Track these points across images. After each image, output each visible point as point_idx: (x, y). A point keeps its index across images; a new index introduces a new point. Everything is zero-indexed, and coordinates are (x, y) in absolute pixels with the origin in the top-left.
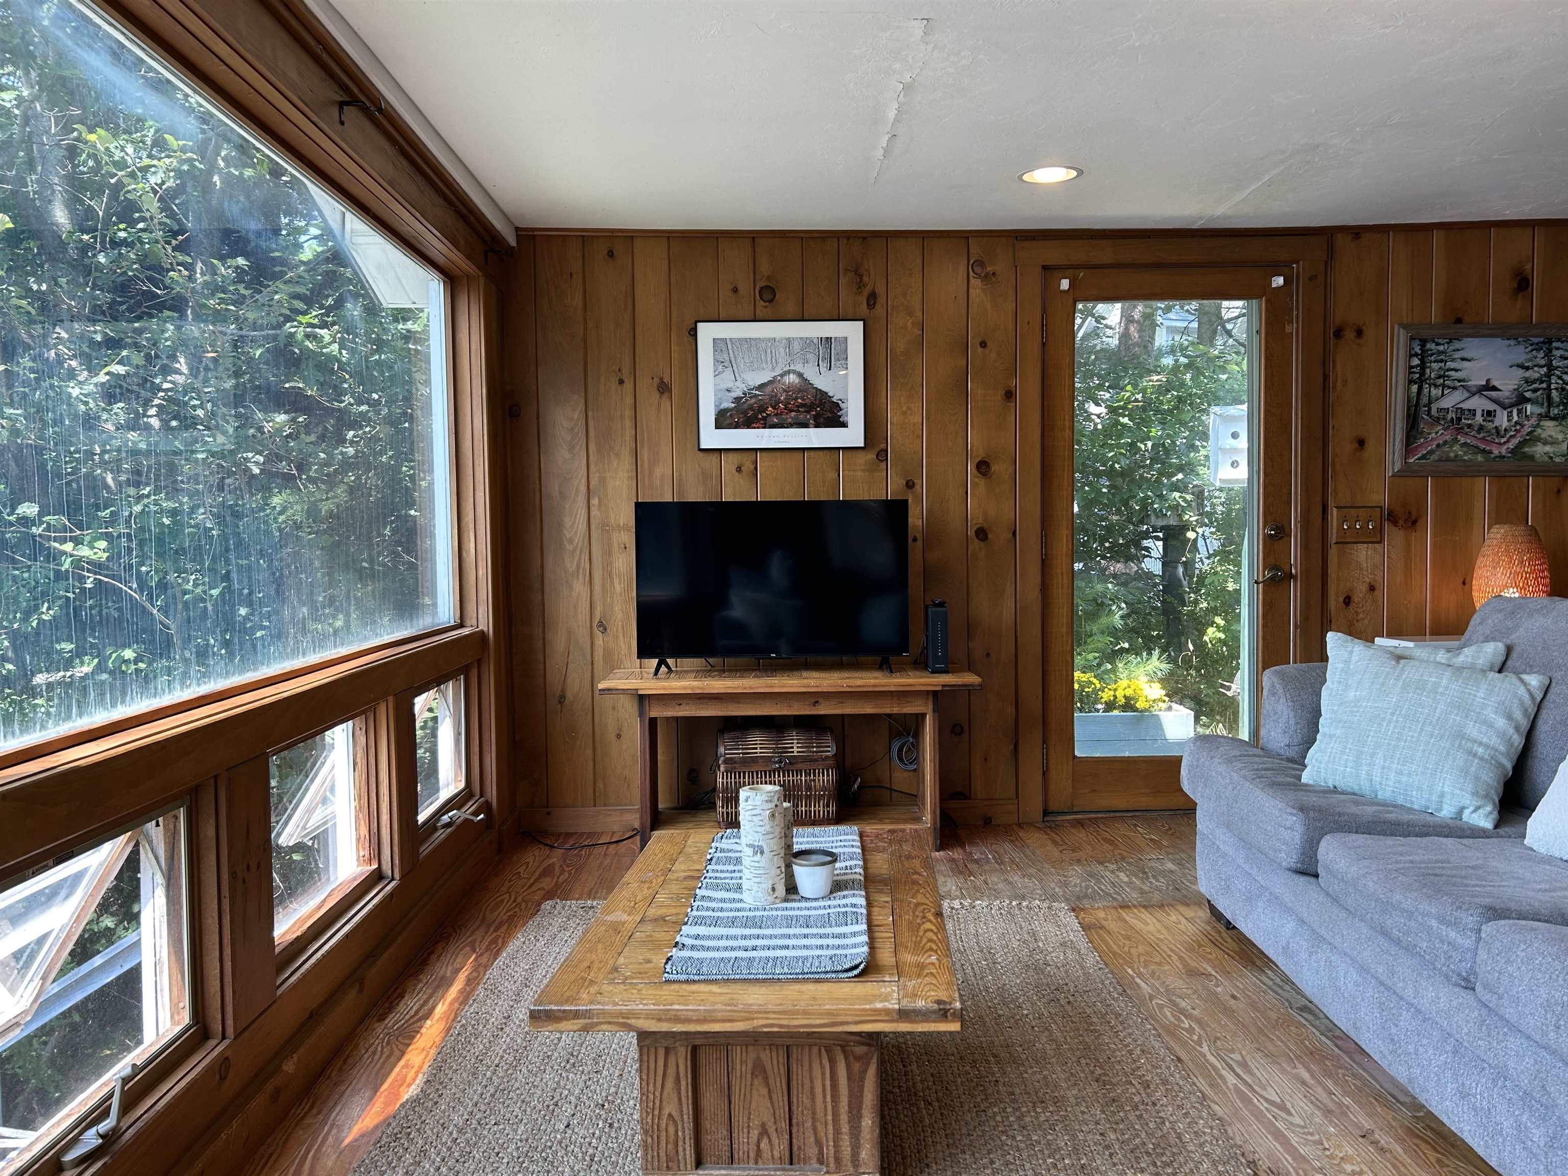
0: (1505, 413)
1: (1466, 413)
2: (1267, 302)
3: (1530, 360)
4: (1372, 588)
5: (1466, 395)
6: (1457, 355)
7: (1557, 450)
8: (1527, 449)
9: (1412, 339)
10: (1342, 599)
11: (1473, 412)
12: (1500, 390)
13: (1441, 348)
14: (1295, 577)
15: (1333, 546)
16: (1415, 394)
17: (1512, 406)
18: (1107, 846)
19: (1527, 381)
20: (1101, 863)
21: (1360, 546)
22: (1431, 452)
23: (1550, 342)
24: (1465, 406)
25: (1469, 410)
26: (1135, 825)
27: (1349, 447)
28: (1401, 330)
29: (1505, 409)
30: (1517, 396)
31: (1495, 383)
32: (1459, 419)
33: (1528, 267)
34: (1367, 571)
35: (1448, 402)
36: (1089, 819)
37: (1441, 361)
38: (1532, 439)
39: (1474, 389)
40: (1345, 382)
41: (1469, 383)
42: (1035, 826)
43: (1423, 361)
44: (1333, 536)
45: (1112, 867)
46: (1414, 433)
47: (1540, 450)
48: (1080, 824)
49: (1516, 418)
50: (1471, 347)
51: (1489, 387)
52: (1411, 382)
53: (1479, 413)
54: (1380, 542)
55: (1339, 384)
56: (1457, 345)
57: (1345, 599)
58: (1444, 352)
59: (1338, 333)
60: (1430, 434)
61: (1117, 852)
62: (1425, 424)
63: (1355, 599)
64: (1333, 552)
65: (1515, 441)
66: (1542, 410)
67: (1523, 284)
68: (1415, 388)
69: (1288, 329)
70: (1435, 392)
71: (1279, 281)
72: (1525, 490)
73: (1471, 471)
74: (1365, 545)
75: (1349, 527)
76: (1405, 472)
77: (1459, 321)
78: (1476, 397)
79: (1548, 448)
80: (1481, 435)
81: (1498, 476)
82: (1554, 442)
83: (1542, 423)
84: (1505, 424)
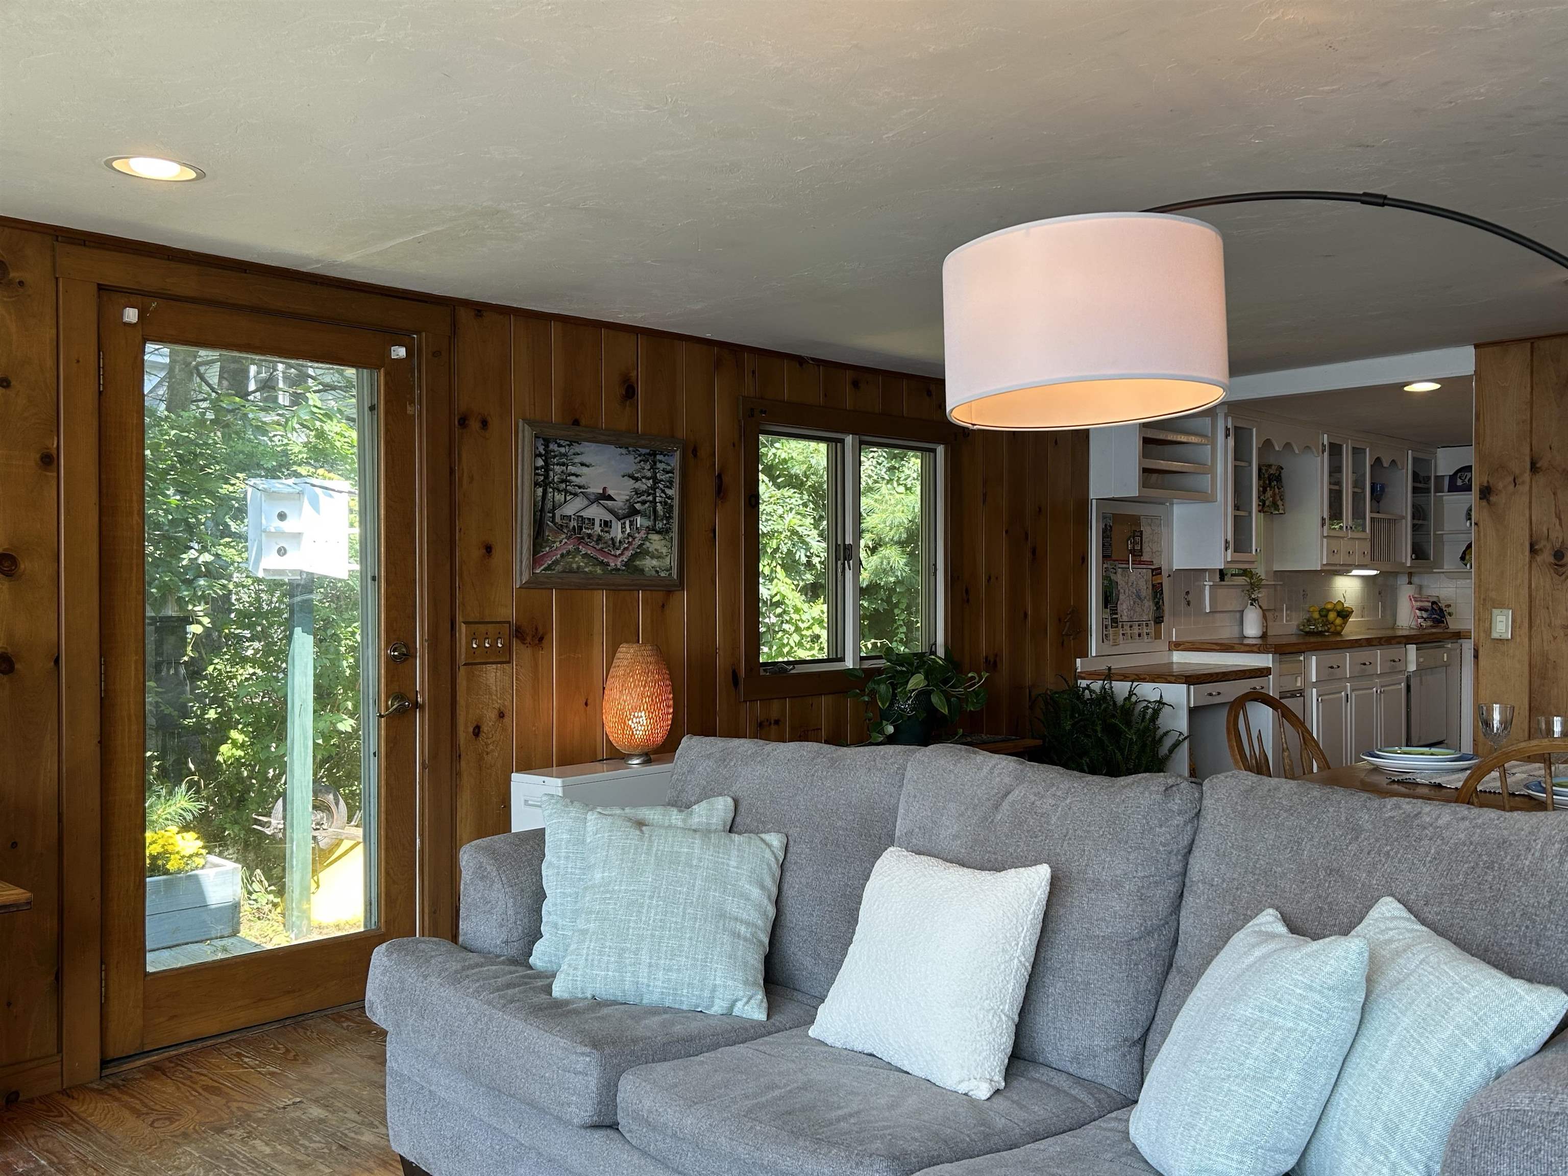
0: (619, 523)
1: (587, 521)
2: (386, 374)
3: (639, 472)
4: (501, 715)
5: (586, 502)
6: (577, 459)
7: (662, 564)
8: (638, 563)
9: (537, 437)
10: (471, 730)
11: (592, 521)
12: (615, 500)
13: (563, 450)
14: (422, 707)
15: (462, 668)
16: (540, 498)
17: (625, 517)
18: (214, 1099)
19: (637, 493)
20: (220, 1130)
21: (489, 667)
22: (556, 562)
23: (655, 455)
24: (585, 514)
25: (589, 519)
26: (239, 1055)
27: (477, 553)
28: (526, 426)
29: (619, 520)
30: (629, 507)
31: (610, 492)
32: (581, 528)
33: (634, 374)
34: (496, 695)
35: (570, 509)
36: (169, 1059)
37: (563, 464)
38: (642, 552)
39: (592, 497)
40: (472, 479)
41: (588, 490)
42: (93, 1090)
43: (545, 461)
44: (462, 657)
45: (239, 1133)
46: (540, 540)
47: (649, 563)
48: (157, 1070)
49: (628, 530)
50: (590, 452)
51: (605, 496)
52: (537, 484)
53: (597, 523)
54: (509, 662)
55: (466, 479)
56: (577, 448)
57: (474, 729)
58: (565, 455)
59: (463, 422)
60: (554, 542)
61: (234, 1105)
62: (550, 531)
63: (485, 728)
64: (462, 673)
65: (628, 554)
66: (650, 523)
67: (630, 392)
68: (540, 491)
69: (410, 410)
70: (559, 497)
71: (400, 352)
72: (636, 604)
73: (590, 584)
74: (494, 666)
75: (478, 646)
76: (534, 584)
77: (576, 422)
78: (595, 505)
79: (655, 562)
80: (600, 546)
81: (614, 589)
82: (659, 557)
83: (650, 536)
84: (620, 536)
